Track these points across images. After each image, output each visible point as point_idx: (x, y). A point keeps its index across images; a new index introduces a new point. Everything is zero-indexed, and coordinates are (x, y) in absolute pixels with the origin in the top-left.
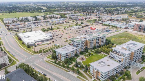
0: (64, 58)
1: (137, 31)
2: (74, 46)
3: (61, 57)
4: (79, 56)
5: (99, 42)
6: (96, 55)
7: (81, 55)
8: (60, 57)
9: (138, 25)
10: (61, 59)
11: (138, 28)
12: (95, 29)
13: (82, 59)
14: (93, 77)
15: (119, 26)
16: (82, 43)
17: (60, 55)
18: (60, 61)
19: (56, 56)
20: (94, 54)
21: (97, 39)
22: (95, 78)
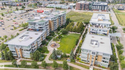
0: (29, 52)
1: (79, 9)
2: (35, 30)
3: (22, 53)
4: (48, 43)
5: (61, 21)
6: (65, 36)
7: (49, 41)
8: (19, 53)
9: (79, 4)
10: (22, 55)
11: (79, 7)
12: (43, 11)
13: (55, 45)
14: (89, 65)
15: (63, 7)
16: (47, 24)
17: (20, 49)
18: (21, 59)
19: (12, 54)
20: (63, 36)
21: (59, 17)
22: (93, 66)
